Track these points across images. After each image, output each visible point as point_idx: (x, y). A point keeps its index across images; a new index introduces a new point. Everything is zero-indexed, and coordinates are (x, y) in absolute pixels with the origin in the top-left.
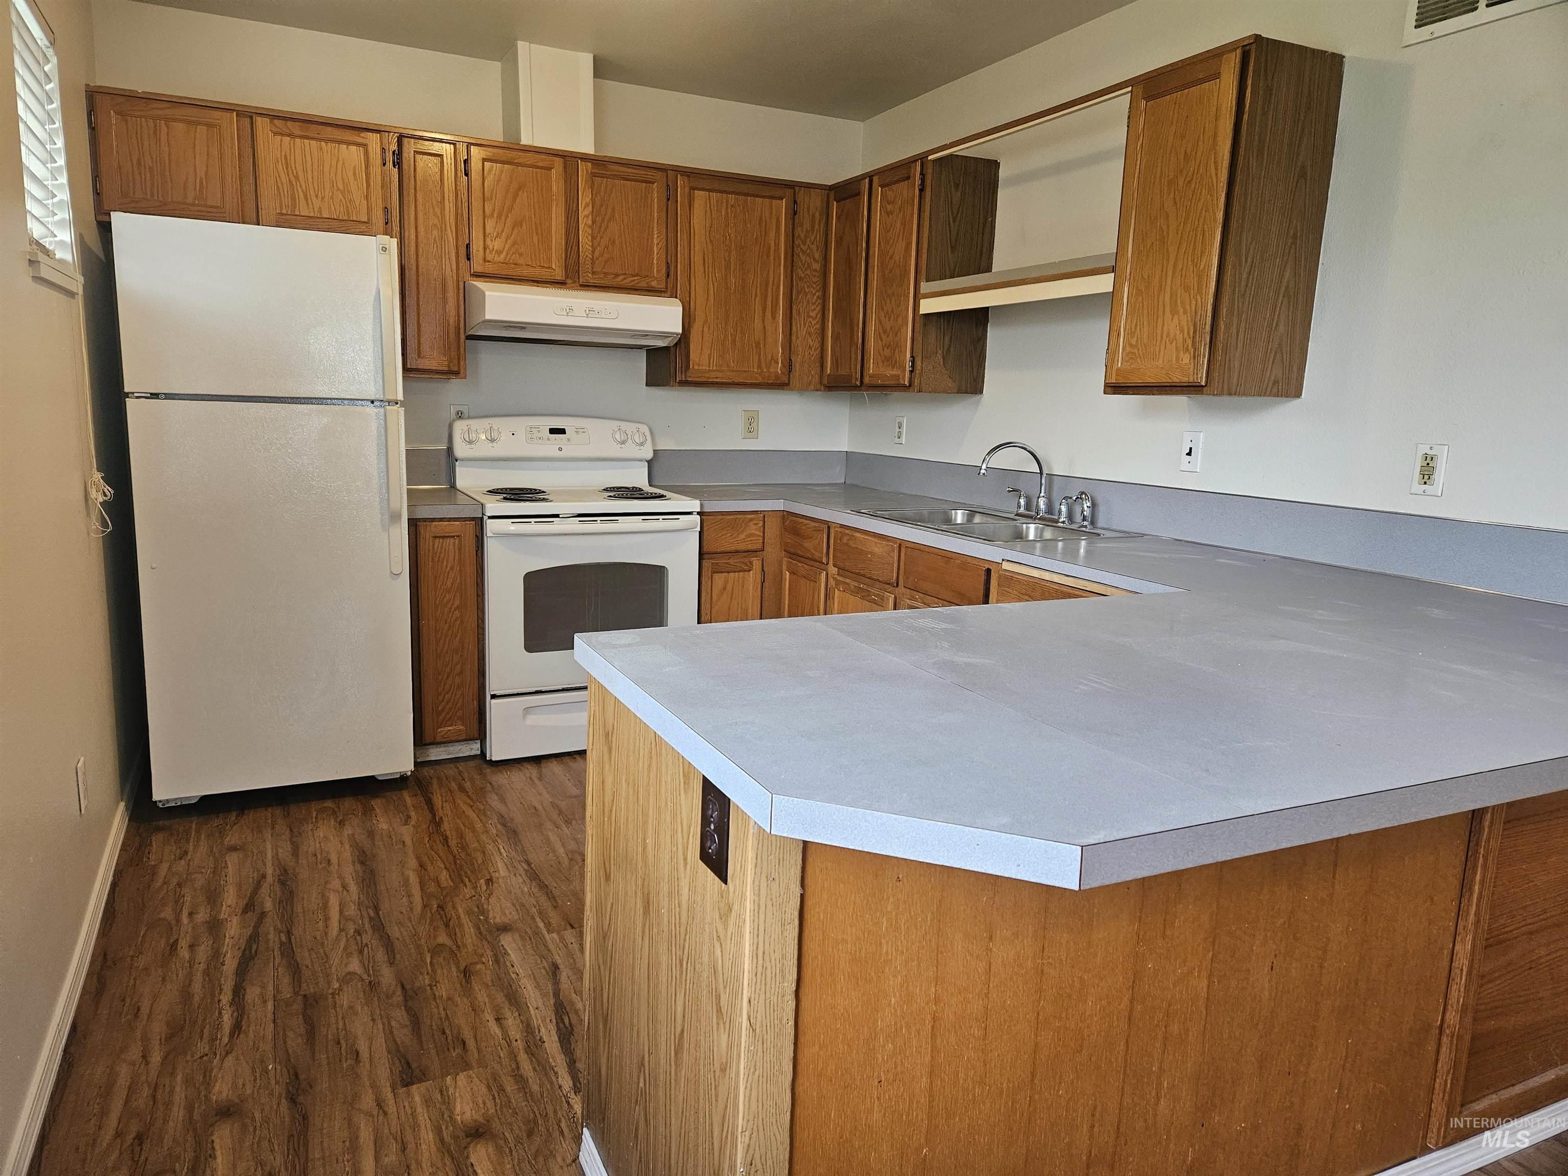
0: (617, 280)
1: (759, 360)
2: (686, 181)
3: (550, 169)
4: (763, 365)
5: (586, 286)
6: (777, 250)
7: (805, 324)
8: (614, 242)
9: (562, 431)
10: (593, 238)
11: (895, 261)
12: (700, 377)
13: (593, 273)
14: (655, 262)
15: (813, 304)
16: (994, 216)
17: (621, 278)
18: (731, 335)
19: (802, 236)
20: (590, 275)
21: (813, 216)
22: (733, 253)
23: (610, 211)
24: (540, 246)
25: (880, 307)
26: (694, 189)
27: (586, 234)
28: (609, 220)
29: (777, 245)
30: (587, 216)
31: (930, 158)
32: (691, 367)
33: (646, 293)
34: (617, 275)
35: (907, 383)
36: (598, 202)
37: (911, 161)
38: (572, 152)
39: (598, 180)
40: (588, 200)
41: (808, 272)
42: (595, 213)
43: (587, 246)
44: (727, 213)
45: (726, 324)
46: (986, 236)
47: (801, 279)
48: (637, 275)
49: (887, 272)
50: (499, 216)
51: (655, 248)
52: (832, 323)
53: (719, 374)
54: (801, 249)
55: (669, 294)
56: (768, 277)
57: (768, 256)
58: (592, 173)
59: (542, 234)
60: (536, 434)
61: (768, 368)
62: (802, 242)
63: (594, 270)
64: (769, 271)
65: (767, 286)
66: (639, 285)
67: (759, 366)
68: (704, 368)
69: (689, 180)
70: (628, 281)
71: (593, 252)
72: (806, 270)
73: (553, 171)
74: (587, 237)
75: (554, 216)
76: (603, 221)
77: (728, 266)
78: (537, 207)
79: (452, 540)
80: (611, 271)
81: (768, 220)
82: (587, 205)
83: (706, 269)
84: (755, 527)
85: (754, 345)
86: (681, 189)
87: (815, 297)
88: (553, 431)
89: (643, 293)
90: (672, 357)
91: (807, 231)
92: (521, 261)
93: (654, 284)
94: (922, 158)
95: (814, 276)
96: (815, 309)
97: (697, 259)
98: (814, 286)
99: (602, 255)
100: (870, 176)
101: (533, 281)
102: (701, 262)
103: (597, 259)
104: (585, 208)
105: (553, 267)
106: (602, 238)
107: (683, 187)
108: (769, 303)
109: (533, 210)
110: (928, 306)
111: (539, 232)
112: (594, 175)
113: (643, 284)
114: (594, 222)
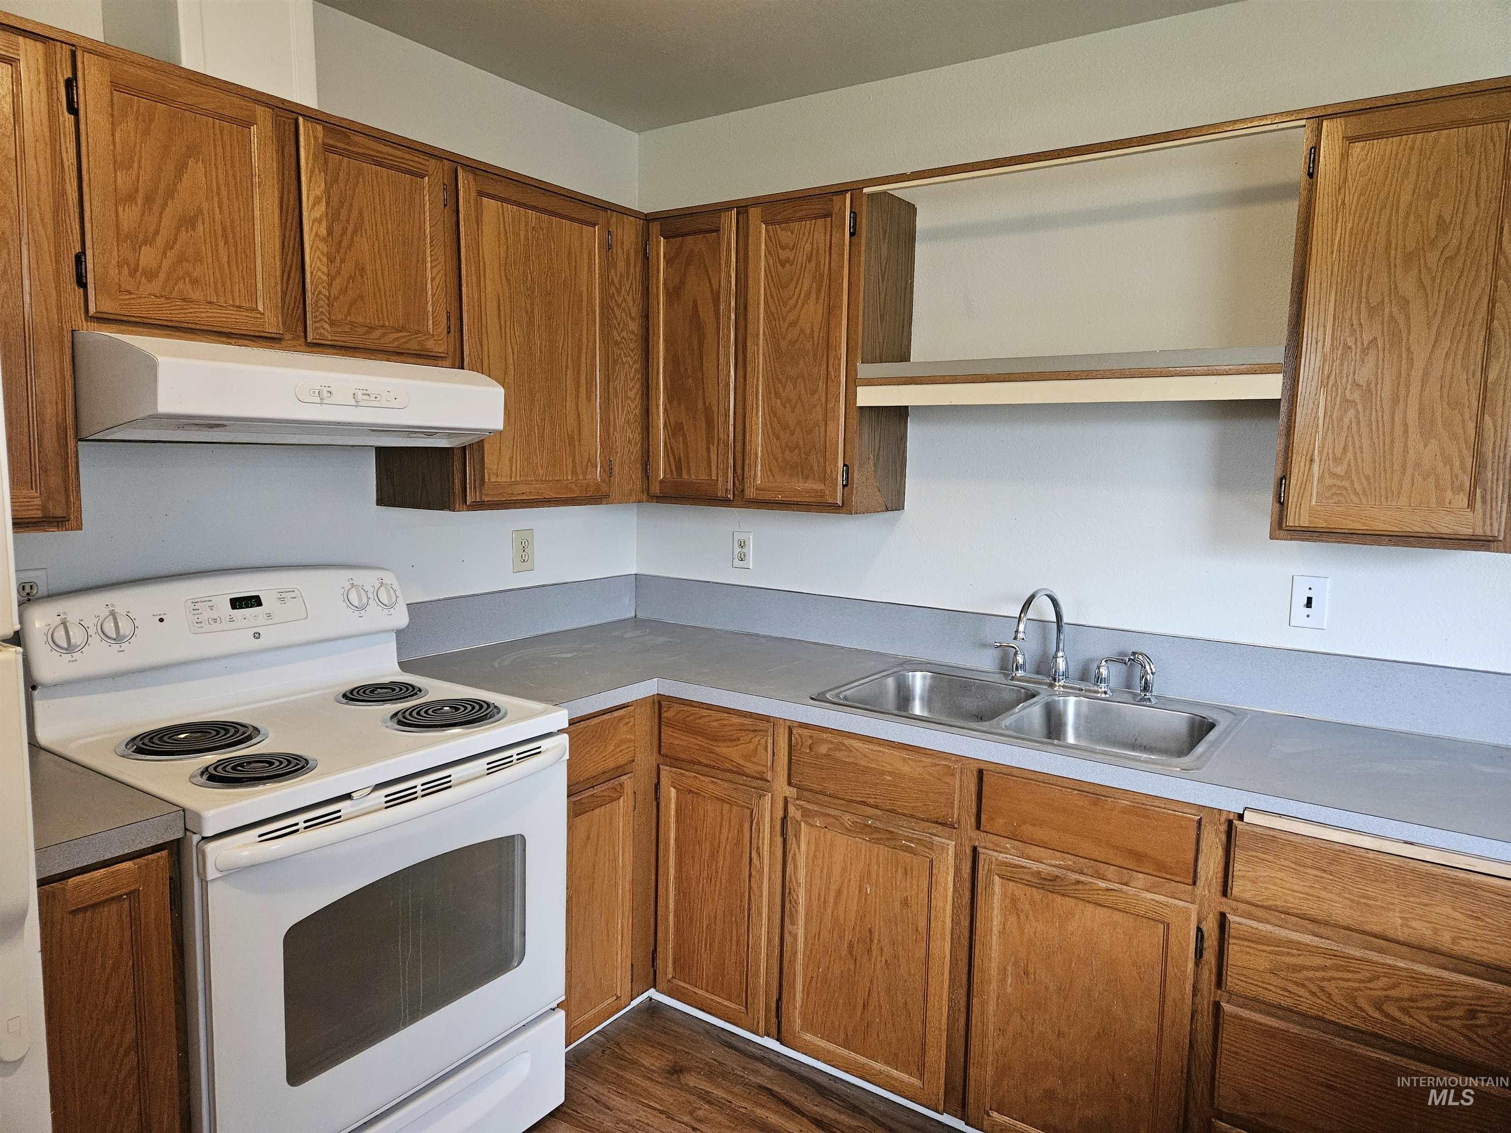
0: (372, 336)
1: (574, 467)
2: (472, 182)
3: (248, 124)
4: (579, 471)
5: (316, 347)
6: (590, 302)
7: (623, 411)
8: (363, 270)
9: (254, 601)
10: (331, 260)
11: (802, 331)
12: (501, 494)
13: (332, 323)
14: (430, 309)
15: (632, 380)
16: (912, 277)
17: (377, 333)
18: (538, 426)
19: (616, 281)
20: (327, 326)
21: (628, 255)
22: (537, 300)
23: (354, 215)
24: (234, 268)
25: (772, 391)
26: (481, 194)
27: (318, 253)
28: (355, 232)
29: (590, 293)
30: (319, 221)
31: (865, 190)
32: (486, 480)
33: (415, 360)
34: (371, 329)
35: (839, 502)
36: (335, 199)
37: (840, 191)
38: (283, 101)
39: (334, 158)
40: (319, 191)
41: (624, 334)
42: (333, 217)
43: (319, 274)
44: (527, 239)
45: (531, 410)
46: (907, 306)
47: (616, 343)
48: (403, 329)
49: (784, 345)
50: (149, 200)
51: (429, 286)
52: (665, 410)
53: (525, 489)
54: (616, 301)
55: (448, 362)
56: (580, 340)
57: (580, 310)
58: (324, 144)
59: (236, 243)
60: (207, 614)
61: (585, 473)
62: (617, 289)
63: (333, 318)
64: (581, 331)
65: (580, 350)
66: (408, 346)
67: (574, 472)
68: (504, 479)
69: (475, 179)
70: (391, 340)
71: (330, 285)
72: (622, 330)
73: (254, 129)
74: (319, 258)
75: (257, 213)
76: (344, 231)
77: (531, 323)
78: (224, 194)
79: (114, 907)
80: (361, 320)
81: (578, 254)
82: (317, 201)
83: (503, 323)
84: (625, 729)
85: (567, 441)
86: (465, 192)
87: (633, 370)
88: (237, 603)
89: (409, 360)
90: (457, 466)
91: (621, 276)
92: (196, 295)
93: (430, 344)
94: (854, 188)
95: (631, 340)
96: (633, 387)
97: (491, 308)
98: (632, 355)
99: (344, 290)
100: (742, 207)
101: (220, 334)
102: (496, 313)
103: (336, 298)
104: (314, 205)
105: (260, 308)
106: (343, 261)
107: (468, 190)
108: (583, 380)
109: (216, 199)
110: (867, 397)
111: (231, 240)
112: (327, 148)
113: (413, 346)
114: (330, 232)
